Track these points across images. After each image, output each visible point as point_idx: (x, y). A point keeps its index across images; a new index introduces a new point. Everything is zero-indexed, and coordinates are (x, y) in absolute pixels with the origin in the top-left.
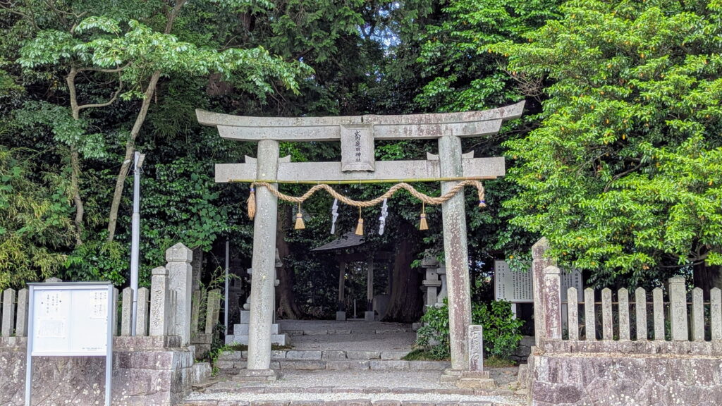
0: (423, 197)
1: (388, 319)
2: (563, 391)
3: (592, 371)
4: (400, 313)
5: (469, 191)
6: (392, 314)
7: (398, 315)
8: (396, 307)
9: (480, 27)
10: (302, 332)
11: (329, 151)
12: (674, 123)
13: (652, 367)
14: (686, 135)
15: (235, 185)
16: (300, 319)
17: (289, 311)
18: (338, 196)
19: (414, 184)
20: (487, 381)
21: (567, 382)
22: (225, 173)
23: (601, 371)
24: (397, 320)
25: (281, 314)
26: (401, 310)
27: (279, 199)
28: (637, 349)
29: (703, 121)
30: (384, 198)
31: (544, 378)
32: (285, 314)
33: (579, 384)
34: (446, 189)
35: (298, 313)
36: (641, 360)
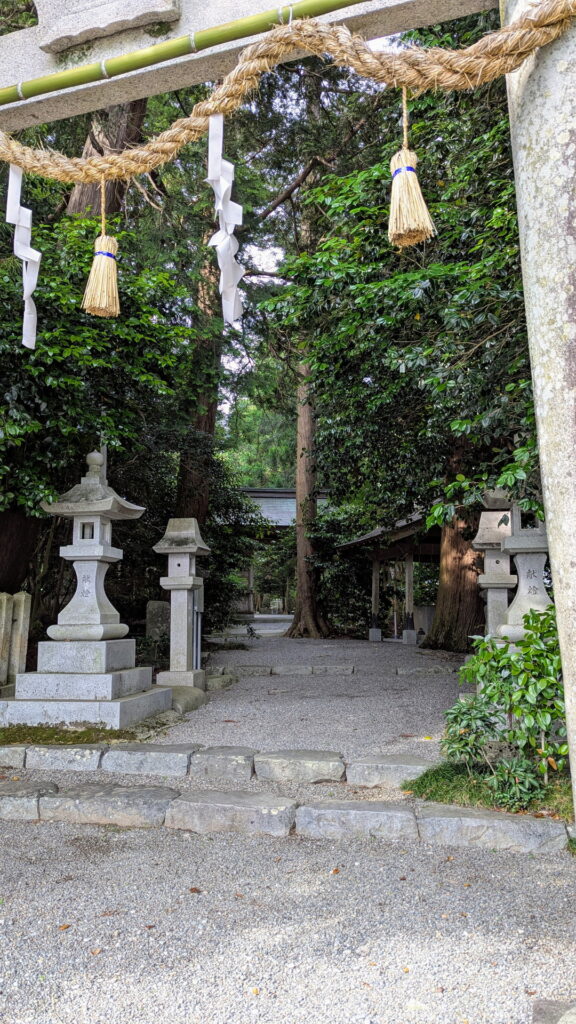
1: (431, 645)
4: (448, 636)
6: (436, 636)
7: (445, 637)
8: (443, 625)
10: (269, 671)
16: (325, 638)
17: (311, 627)
24: (445, 647)
25: (302, 630)
26: (450, 630)
32: (306, 630)
35: (324, 629)
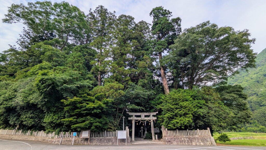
0: (149, 121)
2: (169, 141)
3: (171, 139)
5: (154, 121)
9: (153, 104)
11: (140, 116)
12: (177, 115)
13: (176, 138)
14: (178, 116)
15: (131, 120)
18: (141, 121)
19: (148, 120)
20: (158, 141)
21: (169, 140)
22: (129, 119)
23: (172, 139)
27: (135, 121)
28: (175, 136)
29: (179, 115)
30: (146, 121)
31: (167, 140)
33: (170, 140)
34: (151, 121)
36: (175, 138)
